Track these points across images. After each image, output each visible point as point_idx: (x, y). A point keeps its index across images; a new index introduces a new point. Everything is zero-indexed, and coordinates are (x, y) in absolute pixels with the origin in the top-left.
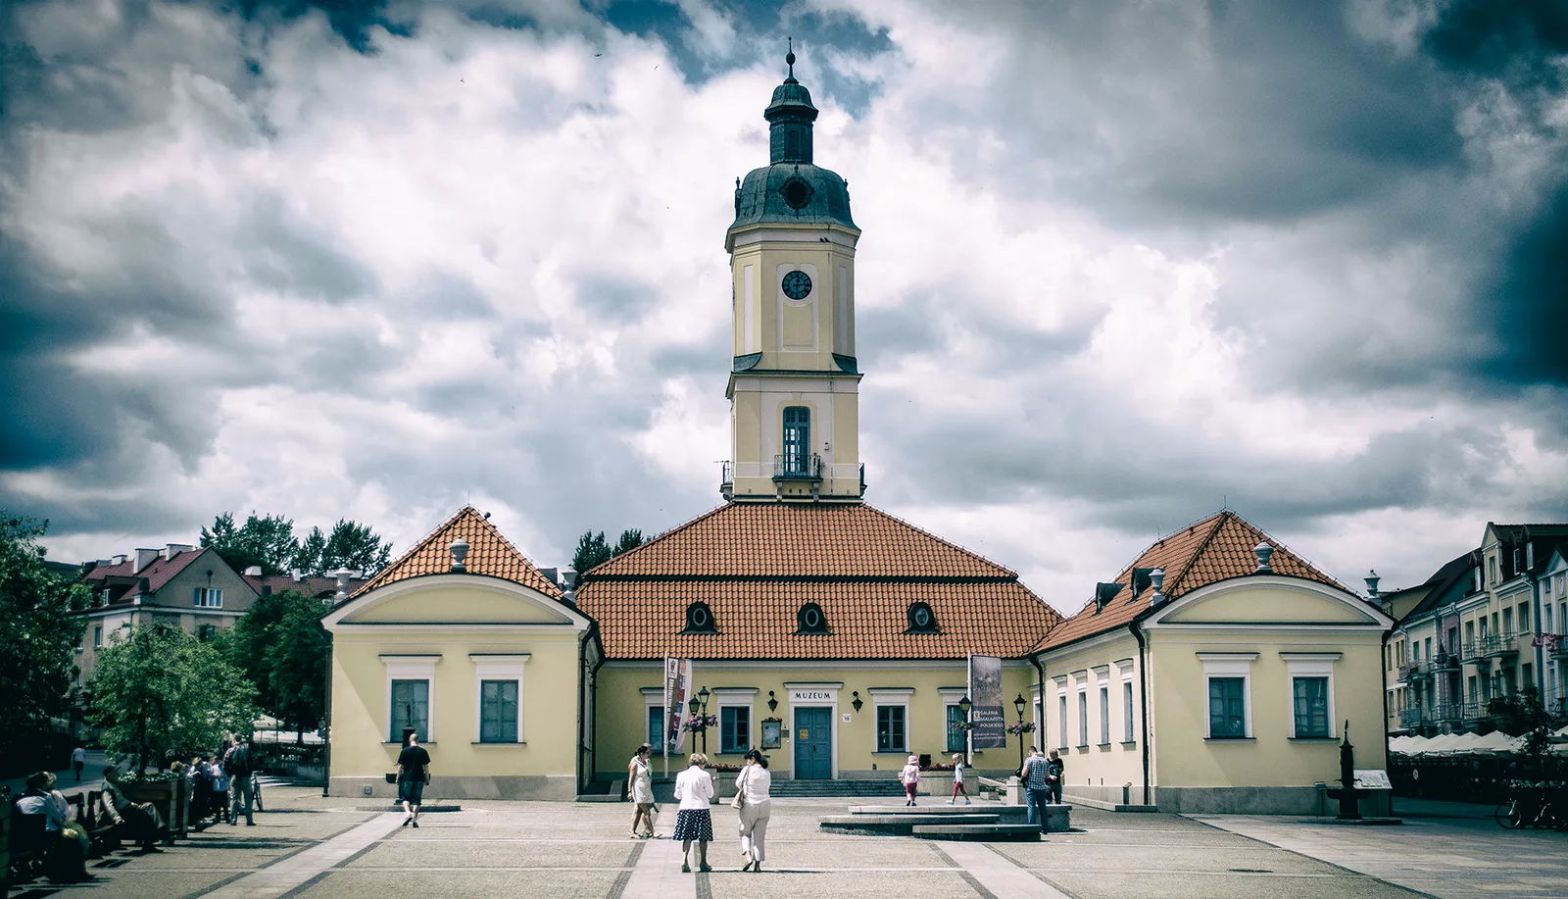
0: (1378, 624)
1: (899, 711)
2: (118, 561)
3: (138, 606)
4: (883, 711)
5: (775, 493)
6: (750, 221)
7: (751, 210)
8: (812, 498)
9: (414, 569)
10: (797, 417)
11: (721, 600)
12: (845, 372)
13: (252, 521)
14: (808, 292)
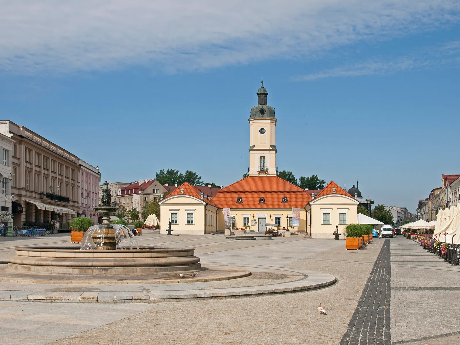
0: (356, 203)
1: (279, 218)
2: (136, 183)
3: (140, 193)
4: (276, 218)
5: (258, 174)
6: (253, 118)
7: (253, 115)
8: (265, 175)
9: (175, 193)
10: (262, 158)
11: (244, 196)
12: (273, 149)
13: (168, 171)
14: (265, 132)
